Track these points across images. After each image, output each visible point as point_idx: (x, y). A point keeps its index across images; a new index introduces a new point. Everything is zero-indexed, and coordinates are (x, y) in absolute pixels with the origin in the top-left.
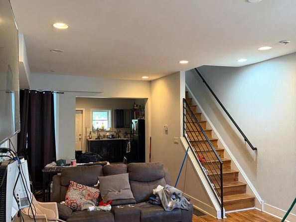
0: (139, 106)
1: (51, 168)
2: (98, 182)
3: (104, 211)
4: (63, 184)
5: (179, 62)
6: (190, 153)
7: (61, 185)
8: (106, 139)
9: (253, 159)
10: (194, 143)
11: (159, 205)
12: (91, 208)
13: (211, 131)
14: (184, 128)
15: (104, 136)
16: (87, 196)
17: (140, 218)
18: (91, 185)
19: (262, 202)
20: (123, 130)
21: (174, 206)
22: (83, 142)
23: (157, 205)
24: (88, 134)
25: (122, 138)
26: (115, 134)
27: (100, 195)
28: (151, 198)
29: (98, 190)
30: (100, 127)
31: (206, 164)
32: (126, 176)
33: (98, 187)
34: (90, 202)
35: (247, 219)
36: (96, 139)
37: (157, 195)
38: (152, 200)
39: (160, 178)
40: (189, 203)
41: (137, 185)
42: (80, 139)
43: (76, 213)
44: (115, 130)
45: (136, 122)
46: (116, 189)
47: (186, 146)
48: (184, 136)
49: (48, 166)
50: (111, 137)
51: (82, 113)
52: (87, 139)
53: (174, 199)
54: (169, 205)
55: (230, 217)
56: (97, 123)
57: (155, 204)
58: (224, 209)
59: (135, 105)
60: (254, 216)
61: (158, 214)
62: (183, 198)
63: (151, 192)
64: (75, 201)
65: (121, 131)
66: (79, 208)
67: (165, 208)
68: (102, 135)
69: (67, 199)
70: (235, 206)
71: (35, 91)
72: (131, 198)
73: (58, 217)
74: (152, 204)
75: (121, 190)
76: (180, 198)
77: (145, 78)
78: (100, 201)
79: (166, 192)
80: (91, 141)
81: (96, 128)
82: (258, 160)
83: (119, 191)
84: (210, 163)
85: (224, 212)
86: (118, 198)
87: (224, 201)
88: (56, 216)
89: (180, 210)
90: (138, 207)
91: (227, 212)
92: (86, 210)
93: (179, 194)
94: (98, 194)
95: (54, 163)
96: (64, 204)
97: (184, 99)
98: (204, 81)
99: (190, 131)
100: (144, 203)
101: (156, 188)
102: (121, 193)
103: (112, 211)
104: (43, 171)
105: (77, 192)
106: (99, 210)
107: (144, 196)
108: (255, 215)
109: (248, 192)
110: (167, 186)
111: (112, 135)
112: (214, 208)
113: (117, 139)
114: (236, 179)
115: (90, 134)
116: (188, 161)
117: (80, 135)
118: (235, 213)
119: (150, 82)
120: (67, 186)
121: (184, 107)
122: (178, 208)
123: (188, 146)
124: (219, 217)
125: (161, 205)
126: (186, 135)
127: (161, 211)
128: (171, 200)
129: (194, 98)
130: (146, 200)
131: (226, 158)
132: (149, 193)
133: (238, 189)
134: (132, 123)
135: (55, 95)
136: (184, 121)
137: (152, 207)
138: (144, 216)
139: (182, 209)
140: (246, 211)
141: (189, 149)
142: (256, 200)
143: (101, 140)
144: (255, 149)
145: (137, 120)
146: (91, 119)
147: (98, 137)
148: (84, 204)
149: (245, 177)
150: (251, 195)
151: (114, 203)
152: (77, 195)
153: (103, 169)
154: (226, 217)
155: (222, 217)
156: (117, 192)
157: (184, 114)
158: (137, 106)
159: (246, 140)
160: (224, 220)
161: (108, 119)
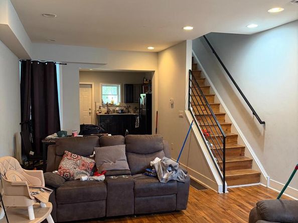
0: (148, 81)
1: (52, 139)
2: (94, 153)
3: (97, 181)
4: (57, 154)
5: (182, 28)
6: (194, 127)
7: (56, 155)
8: (115, 114)
9: (260, 134)
10: (199, 118)
11: (154, 177)
12: (84, 178)
13: (219, 104)
14: (189, 101)
15: (114, 111)
16: (81, 166)
17: (134, 189)
18: (87, 156)
19: (267, 178)
20: (133, 105)
21: (170, 178)
22: (93, 116)
23: (152, 176)
24: (98, 109)
25: (132, 113)
26: (125, 109)
27: (95, 166)
28: (148, 170)
29: (93, 161)
30: (110, 102)
31: (210, 138)
32: (123, 148)
33: (94, 158)
34: (84, 172)
35: (250, 195)
36: (105, 113)
37: (153, 167)
38: (148, 172)
39: (159, 151)
40: (186, 175)
41: (134, 157)
42: (90, 113)
43: (68, 183)
44: (125, 105)
45: (144, 96)
46: (112, 160)
47: (190, 119)
48: (189, 110)
49: (49, 137)
50: (120, 112)
51: (92, 87)
52: (96, 114)
53: (170, 171)
54: (165, 177)
55: (233, 191)
56: (107, 98)
57: (150, 176)
58: (226, 184)
59: (145, 80)
60: (258, 192)
61: (152, 186)
62: (180, 171)
63: (148, 164)
64: (68, 171)
65: (131, 106)
66: (72, 177)
67: (160, 180)
68: (112, 110)
69: (60, 168)
70: (238, 181)
71: (38, 61)
72: (126, 169)
73: (44, 185)
74: (148, 175)
75: (117, 161)
76: (176, 170)
77: (151, 48)
78: (95, 171)
79: (162, 164)
80: (100, 116)
81: (105, 102)
82: (266, 134)
83: (115, 162)
84: (214, 138)
85: (226, 187)
86: (113, 169)
87: (226, 176)
88: (42, 184)
89: (176, 183)
90: (132, 178)
91: (229, 187)
92: (79, 179)
93: (176, 166)
94: (93, 164)
95: (56, 134)
96: (56, 174)
97: (190, 70)
98: (214, 52)
99: (195, 105)
100: (140, 175)
101: (153, 160)
102: (116, 164)
103: (105, 181)
104: (43, 141)
105: (71, 162)
106: (93, 180)
107: (141, 167)
108: (259, 190)
109: (254, 168)
110: (164, 158)
111: (122, 110)
112: (216, 181)
113: (127, 114)
114: (242, 154)
115: (100, 108)
116: (192, 135)
117: (90, 109)
118: (238, 188)
119: (157, 54)
120: (62, 156)
121: (190, 79)
122: (174, 180)
123: (193, 119)
124: (221, 191)
125: (156, 177)
126: (191, 109)
127: (155, 182)
128: (166, 172)
129: (204, 70)
130: (143, 172)
131: (233, 132)
132: (146, 165)
133: (244, 164)
134: (141, 97)
135: (58, 66)
136: (189, 94)
137: (146, 178)
138: (137, 187)
139: (178, 181)
140: (250, 186)
141: (194, 122)
142: (261, 175)
143: (110, 114)
144: (264, 123)
145: (145, 95)
146: (101, 94)
147: (108, 112)
148: (78, 174)
149: (251, 152)
150: (256, 170)
151: (108, 173)
152: (71, 165)
153: (99, 140)
154: (228, 192)
155: (224, 191)
156: (112, 163)
157: (189, 86)
158: (146, 80)
159: (254, 113)
160: (226, 195)
161: (118, 94)
